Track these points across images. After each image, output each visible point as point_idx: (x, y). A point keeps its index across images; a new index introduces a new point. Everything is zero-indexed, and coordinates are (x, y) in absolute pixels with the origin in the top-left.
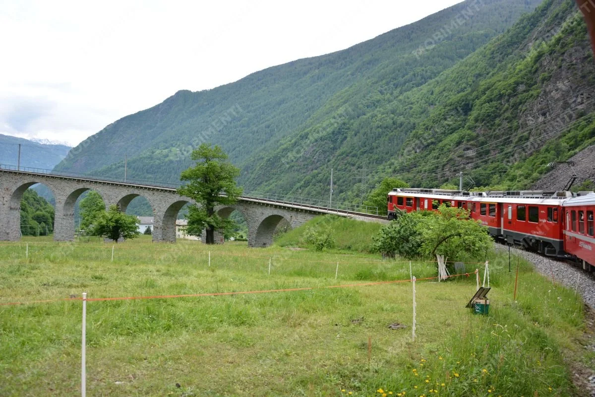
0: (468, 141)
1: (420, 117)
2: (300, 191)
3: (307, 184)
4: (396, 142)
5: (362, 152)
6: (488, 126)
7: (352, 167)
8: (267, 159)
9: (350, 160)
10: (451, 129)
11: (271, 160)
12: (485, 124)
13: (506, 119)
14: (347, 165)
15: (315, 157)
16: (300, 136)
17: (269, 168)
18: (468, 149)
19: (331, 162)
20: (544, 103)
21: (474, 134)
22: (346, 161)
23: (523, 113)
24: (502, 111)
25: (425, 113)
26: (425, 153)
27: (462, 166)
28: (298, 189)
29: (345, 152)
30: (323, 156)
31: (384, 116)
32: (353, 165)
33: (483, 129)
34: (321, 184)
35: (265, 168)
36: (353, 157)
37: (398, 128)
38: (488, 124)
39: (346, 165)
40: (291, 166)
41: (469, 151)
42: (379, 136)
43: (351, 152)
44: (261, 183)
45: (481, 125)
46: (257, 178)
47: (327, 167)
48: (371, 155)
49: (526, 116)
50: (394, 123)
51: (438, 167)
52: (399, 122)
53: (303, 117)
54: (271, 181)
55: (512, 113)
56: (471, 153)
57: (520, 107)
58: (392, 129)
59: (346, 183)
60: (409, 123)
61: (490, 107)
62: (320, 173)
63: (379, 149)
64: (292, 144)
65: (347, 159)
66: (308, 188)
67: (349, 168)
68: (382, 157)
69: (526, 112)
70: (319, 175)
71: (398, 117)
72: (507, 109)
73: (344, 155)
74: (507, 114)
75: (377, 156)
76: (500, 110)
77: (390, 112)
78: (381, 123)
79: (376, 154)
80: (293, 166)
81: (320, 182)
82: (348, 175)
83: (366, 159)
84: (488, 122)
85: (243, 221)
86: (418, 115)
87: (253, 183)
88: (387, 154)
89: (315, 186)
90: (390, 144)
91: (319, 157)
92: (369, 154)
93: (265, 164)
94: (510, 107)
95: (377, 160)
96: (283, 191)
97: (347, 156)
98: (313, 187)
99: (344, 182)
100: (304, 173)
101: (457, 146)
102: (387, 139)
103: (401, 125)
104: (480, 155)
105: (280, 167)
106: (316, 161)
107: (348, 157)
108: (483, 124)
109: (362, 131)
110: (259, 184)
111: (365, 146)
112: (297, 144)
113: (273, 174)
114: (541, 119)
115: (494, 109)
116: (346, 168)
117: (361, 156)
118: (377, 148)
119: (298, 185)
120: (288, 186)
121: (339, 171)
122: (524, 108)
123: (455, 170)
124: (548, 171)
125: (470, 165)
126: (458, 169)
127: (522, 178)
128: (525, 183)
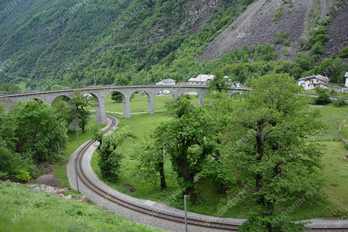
0: (159, 23)
1: (114, 6)
2: (47, 56)
3: (50, 51)
4: (103, 22)
5: (82, 29)
6: (168, 15)
7: (78, 39)
8: (12, 37)
9: (75, 34)
10: (144, 16)
11: (15, 36)
12: (166, 14)
13: (178, 11)
14: (75, 38)
15: (49, 34)
16: (34, 19)
17: (15, 43)
18: (160, 28)
19: (63, 36)
20: (197, 4)
21: (162, 19)
22: (73, 35)
23: (186, 8)
24: (174, 7)
25: (117, 3)
26: (132, 30)
27: (158, 37)
28: (44, 55)
29: (71, 29)
30: (55, 32)
31: (91, 5)
32: (79, 37)
33: (166, 17)
34: (61, 51)
35: (12, 42)
36: (77, 32)
37: (102, 13)
38: (168, 14)
39: (73, 37)
40: (32, 40)
41: (160, 29)
42: (91, 18)
43: (75, 29)
44: (12, 53)
45: (164, 14)
46: (7, 50)
47: (61, 40)
48: (89, 30)
49: (188, 10)
50: (99, 10)
51: (144, 38)
52: (101, 9)
53: (27, 4)
54: (20, 51)
55: (180, 8)
56: (162, 30)
57: (184, 5)
58: (98, 13)
59: (77, 49)
60: (108, 9)
61: (167, 4)
62: (58, 44)
63: (93, 26)
64: (28, 25)
65: (73, 34)
66: (52, 53)
67: (76, 39)
68: (97, 31)
69: (188, 8)
70: (57, 45)
71: (100, 6)
72: (177, 6)
73: (71, 31)
74: (177, 9)
75: (93, 31)
76: (173, 6)
77: (94, 2)
78: (90, 10)
79: (92, 29)
80: (34, 40)
81: (59, 49)
82: (77, 44)
83: (86, 33)
84: (168, 13)
85: (10, 80)
86: (113, 5)
87: (5, 54)
88: (99, 29)
89: (56, 52)
90: (100, 23)
91: (52, 33)
92: (88, 30)
93: (11, 40)
94: (178, 5)
95: (93, 33)
96: (33, 57)
97: (73, 31)
98: (55, 53)
99: (75, 48)
100: (44, 44)
101: (153, 26)
102: (97, 20)
103: (103, 11)
104: (166, 31)
105: (24, 41)
106: (51, 36)
107: (74, 33)
108: (165, 14)
109: (79, 15)
110: (10, 54)
111: (84, 25)
112: (32, 25)
113: (20, 46)
114: (196, 12)
115: (169, 5)
116: (75, 40)
117: (83, 31)
118: (91, 26)
119: (44, 53)
120: (36, 54)
121: (70, 42)
122: (186, 6)
123: (155, 40)
124: (211, 41)
125: (162, 37)
126: (156, 39)
127: (199, 45)
128: (203, 48)
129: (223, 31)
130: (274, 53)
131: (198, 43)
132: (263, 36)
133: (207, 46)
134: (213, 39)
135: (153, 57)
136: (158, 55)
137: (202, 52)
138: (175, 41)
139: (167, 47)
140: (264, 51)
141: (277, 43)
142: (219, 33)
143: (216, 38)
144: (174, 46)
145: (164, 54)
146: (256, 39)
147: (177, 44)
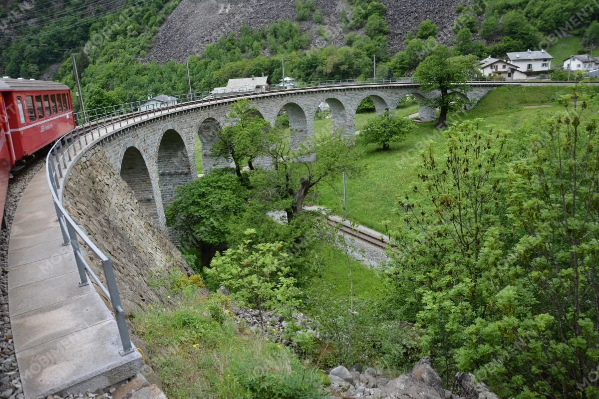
123: (15, 28)
124: (161, 23)
125: (32, 20)
126: (20, 26)
127: (135, 32)
128: (148, 37)
129: (179, 3)
130: (304, 37)
131: (132, 30)
132: (270, 9)
133: (155, 33)
134: (164, 19)
135: (26, 66)
136: (37, 60)
137: (149, 46)
138: (71, 30)
139: (53, 42)
140: (287, 34)
141: (302, 19)
142: (174, 8)
143: (170, 17)
144: (70, 39)
145: (50, 59)
146: (257, 14)
147: (75, 35)
